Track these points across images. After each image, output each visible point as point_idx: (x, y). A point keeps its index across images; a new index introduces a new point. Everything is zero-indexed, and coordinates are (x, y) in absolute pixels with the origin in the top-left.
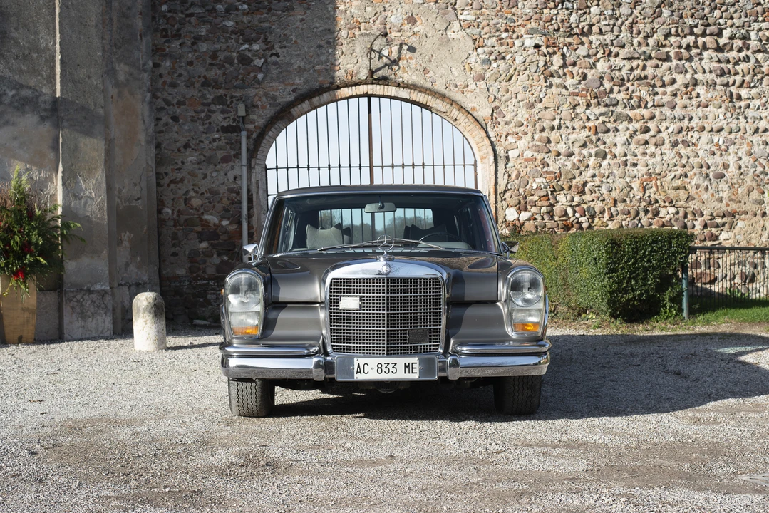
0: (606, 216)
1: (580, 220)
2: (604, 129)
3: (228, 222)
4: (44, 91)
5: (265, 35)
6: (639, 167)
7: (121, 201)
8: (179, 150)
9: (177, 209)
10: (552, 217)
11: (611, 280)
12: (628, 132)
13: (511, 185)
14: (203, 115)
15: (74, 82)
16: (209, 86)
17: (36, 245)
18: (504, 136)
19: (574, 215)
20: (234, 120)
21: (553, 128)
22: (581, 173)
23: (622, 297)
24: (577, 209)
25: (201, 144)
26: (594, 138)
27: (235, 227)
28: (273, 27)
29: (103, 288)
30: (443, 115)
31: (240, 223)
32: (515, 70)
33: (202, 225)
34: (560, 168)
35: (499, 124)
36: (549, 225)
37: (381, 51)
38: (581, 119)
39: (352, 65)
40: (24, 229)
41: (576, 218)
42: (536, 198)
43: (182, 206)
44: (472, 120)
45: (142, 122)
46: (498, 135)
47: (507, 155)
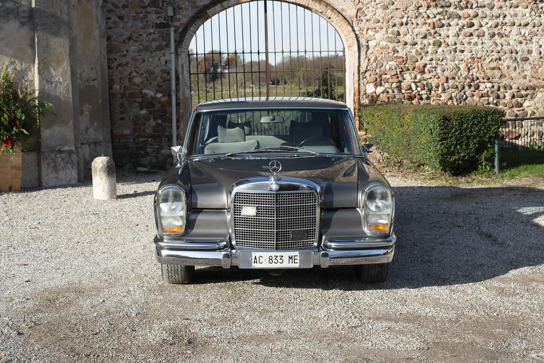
0: (440, 89)
1: (421, 92)
2: (440, 24)
3: (161, 95)
4: (23, 3)
6: (465, 53)
7: (82, 82)
8: (124, 42)
9: (124, 86)
10: (400, 91)
11: (443, 146)
12: (458, 27)
13: (370, 67)
14: (141, 15)
17: (20, 120)
18: (365, 30)
19: (416, 89)
20: (165, 19)
21: (402, 24)
22: (422, 58)
23: (450, 158)
24: (419, 84)
25: (141, 37)
26: (432, 31)
27: (166, 98)
29: (70, 148)
30: (320, 14)
31: (170, 96)
33: (142, 97)
34: (407, 54)
35: (362, 21)
36: (397, 97)
38: (423, 17)
40: (11, 108)
41: (418, 91)
42: (388, 76)
43: (127, 83)
44: (342, 18)
45: (96, 22)
46: (361, 29)
47: (367, 44)
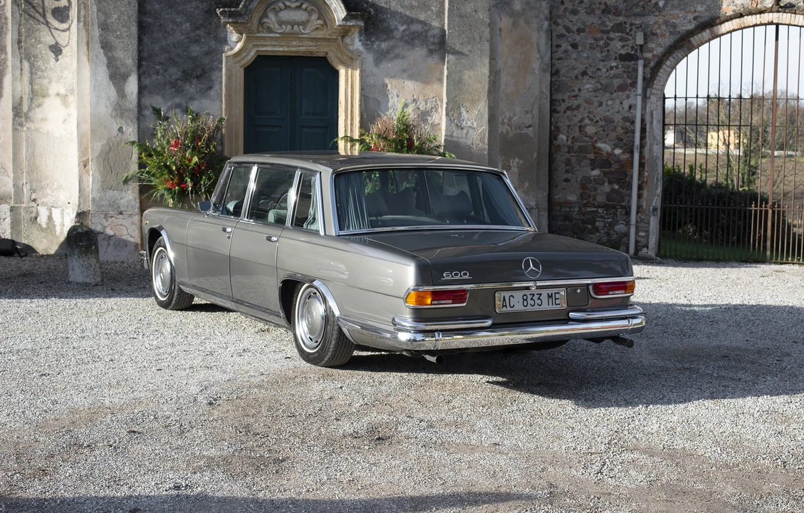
3: (621, 151)
4: (433, 25)
7: (511, 129)
8: (576, 78)
9: (572, 136)
14: (601, 43)
15: (461, 16)
16: (609, 12)
20: (632, 47)
25: (598, 72)
27: (627, 156)
31: (632, 152)
33: (595, 153)
43: (577, 134)
45: (537, 50)
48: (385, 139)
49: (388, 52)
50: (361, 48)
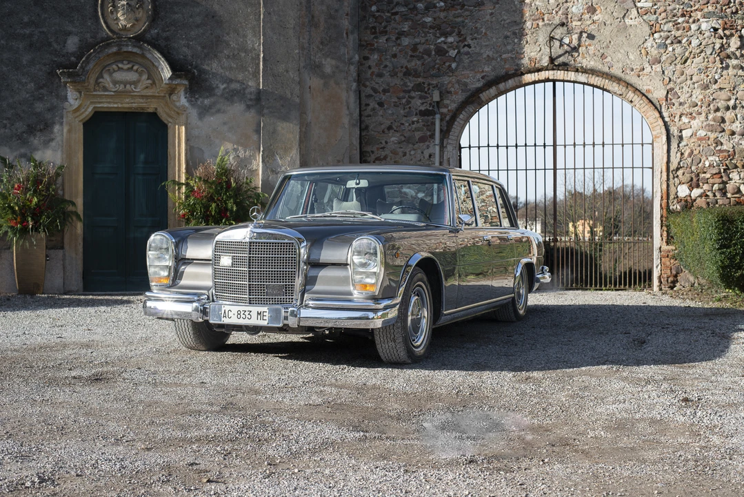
3: (423, 195)
4: (250, 84)
5: (459, 29)
8: (383, 132)
10: (724, 194)
11: (723, 256)
13: (684, 163)
14: (404, 101)
15: (274, 76)
16: (409, 75)
17: (231, 211)
18: (677, 117)
20: (430, 104)
21: (728, 108)
23: (736, 272)
25: (402, 126)
28: (466, 21)
30: (622, 97)
32: (691, 53)
34: (734, 147)
35: (674, 105)
37: (562, 39)
39: (536, 53)
40: (222, 199)
42: (708, 176)
44: (647, 101)
45: (346, 108)
46: (672, 115)
47: (680, 134)
48: (206, 181)
49: (210, 107)
50: (187, 104)
